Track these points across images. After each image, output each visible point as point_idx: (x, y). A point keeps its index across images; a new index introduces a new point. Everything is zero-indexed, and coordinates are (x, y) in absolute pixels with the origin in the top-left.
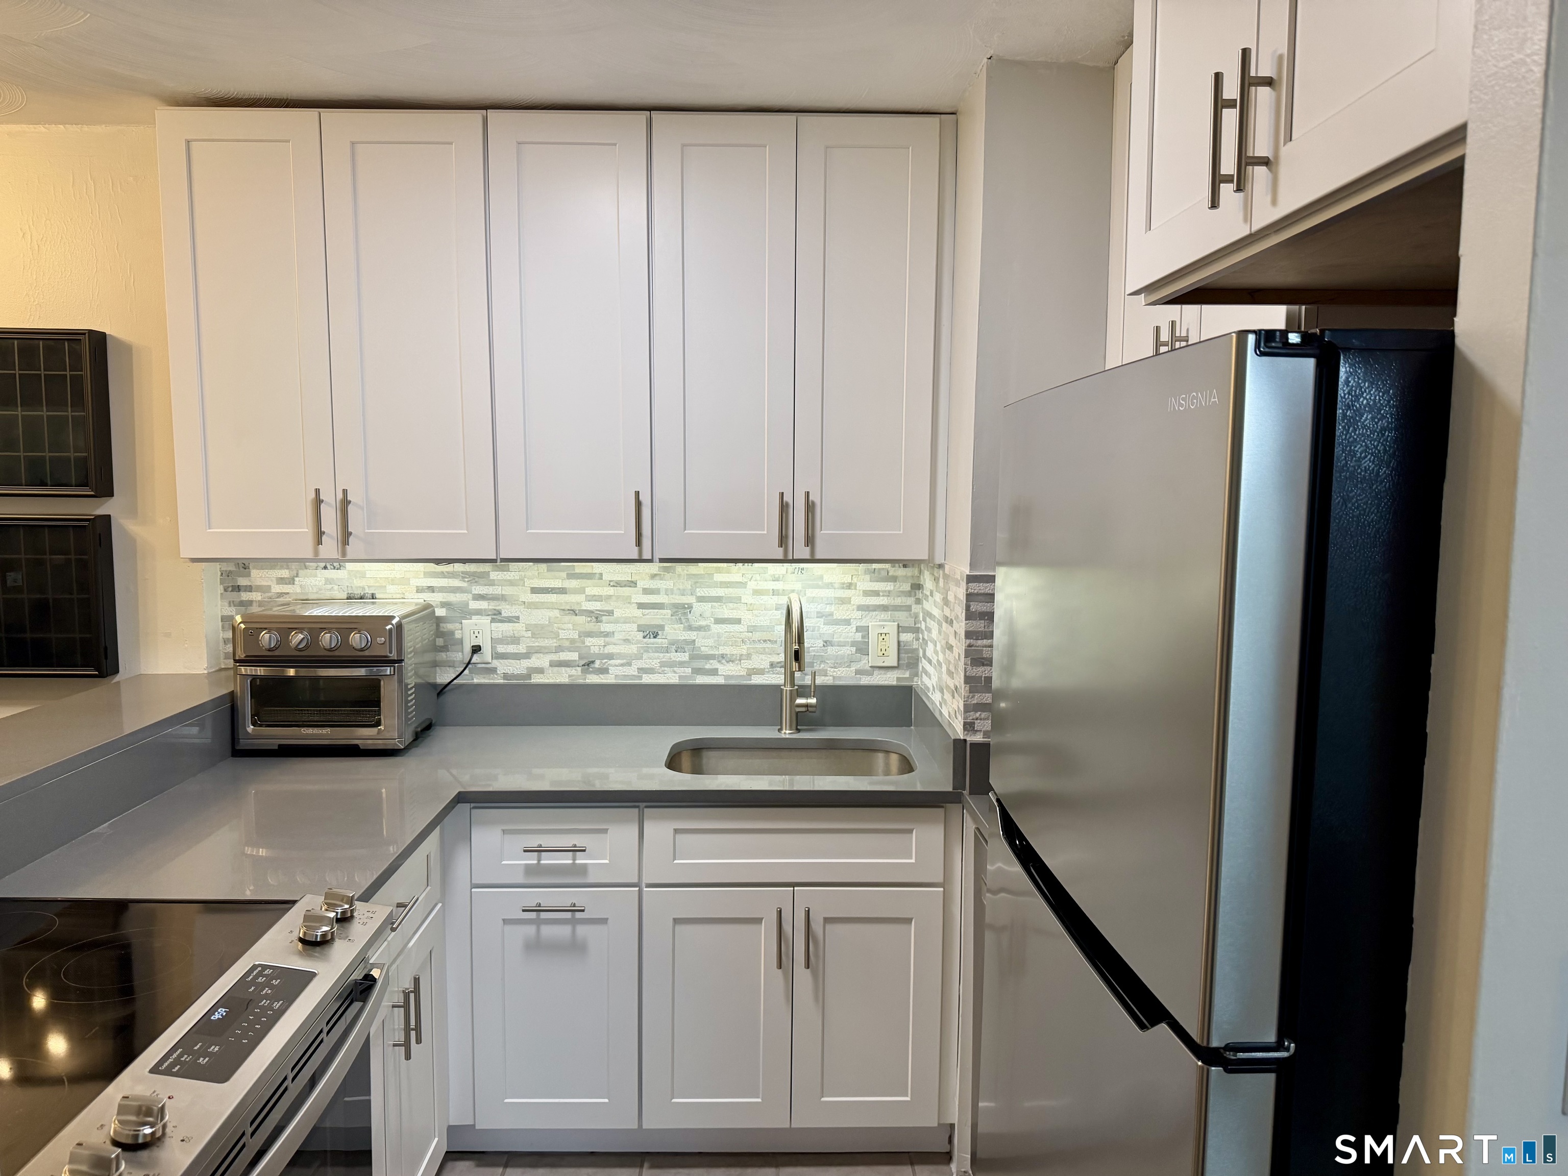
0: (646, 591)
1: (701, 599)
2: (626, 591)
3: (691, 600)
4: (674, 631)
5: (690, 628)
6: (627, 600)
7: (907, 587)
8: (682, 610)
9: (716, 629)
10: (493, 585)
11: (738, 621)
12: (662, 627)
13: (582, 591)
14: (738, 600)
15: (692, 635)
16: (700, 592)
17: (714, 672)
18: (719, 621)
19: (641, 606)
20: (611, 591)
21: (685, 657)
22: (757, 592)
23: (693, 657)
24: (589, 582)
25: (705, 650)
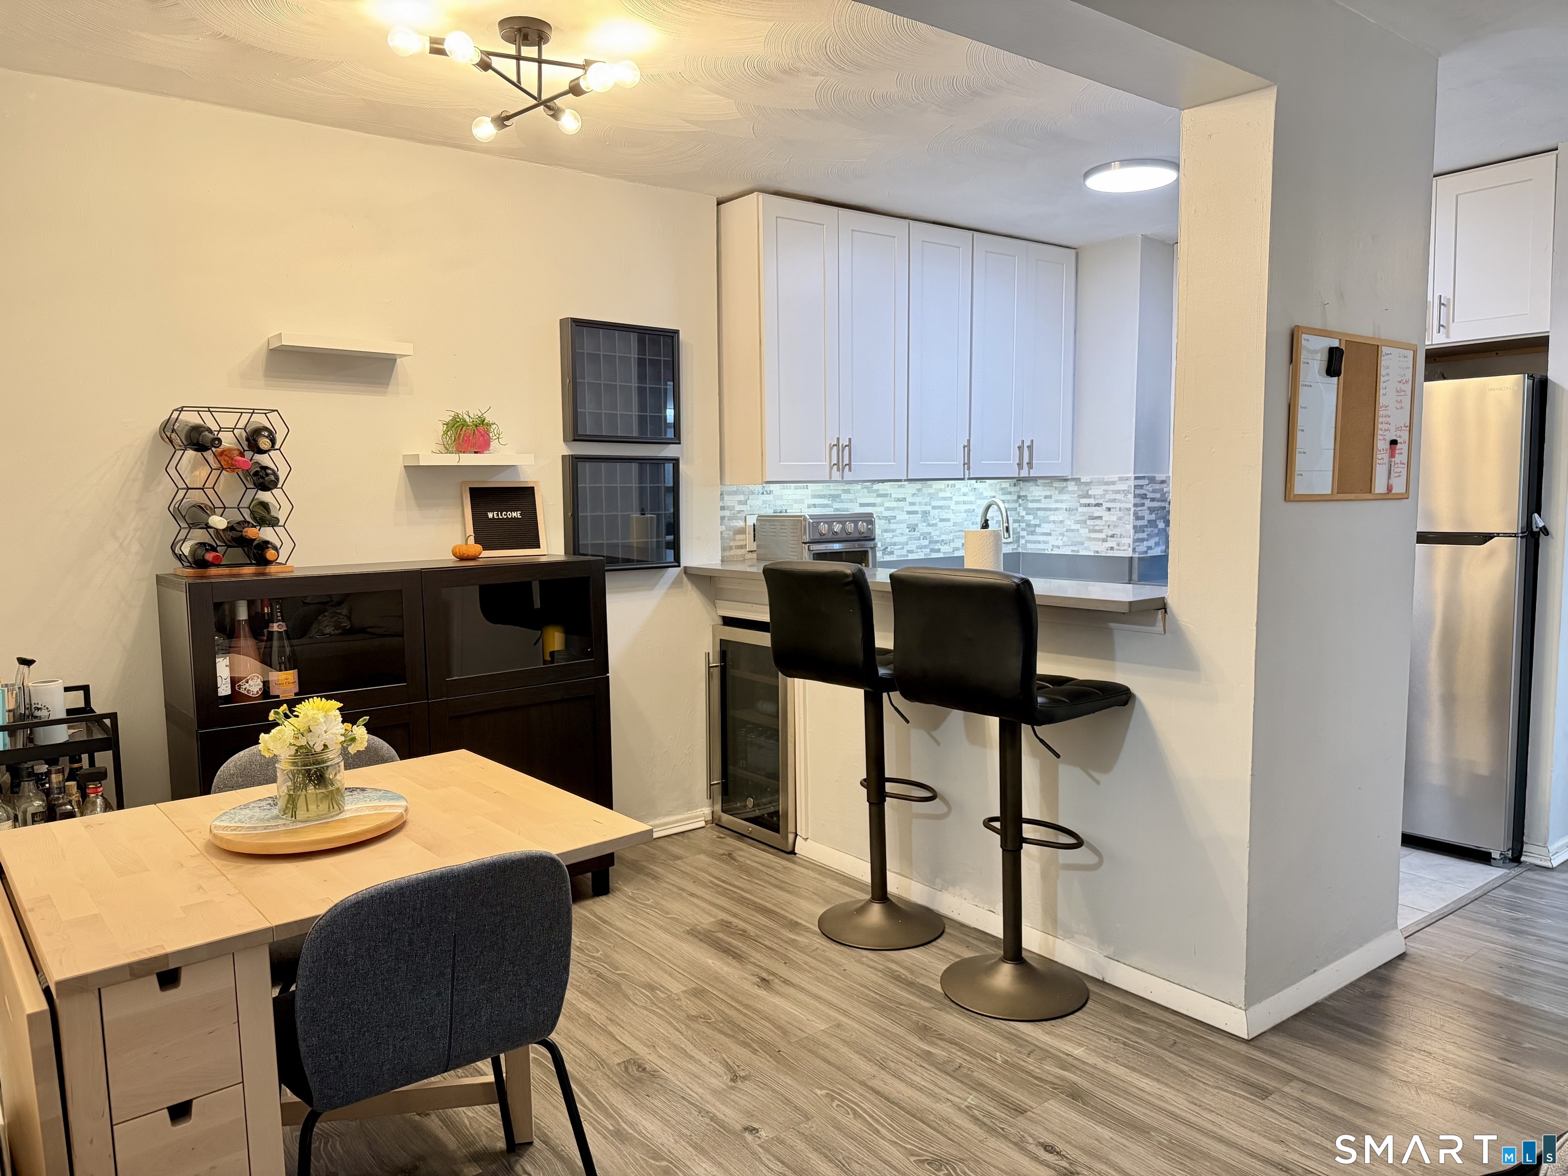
0: (912, 504)
1: (934, 508)
2: (901, 504)
3: (929, 508)
4: (923, 528)
5: (929, 525)
6: (902, 509)
7: (1015, 497)
8: (925, 514)
9: (941, 524)
10: (842, 502)
11: (948, 520)
12: (917, 525)
13: (882, 505)
14: (948, 508)
15: (930, 529)
16: (934, 503)
17: (938, 551)
18: (942, 520)
19: (909, 513)
20: (895, 504)
21: (926, 542)
22: (957, 503)
23: (930, 542)
24: (885, 499)
25: (936, 538)
